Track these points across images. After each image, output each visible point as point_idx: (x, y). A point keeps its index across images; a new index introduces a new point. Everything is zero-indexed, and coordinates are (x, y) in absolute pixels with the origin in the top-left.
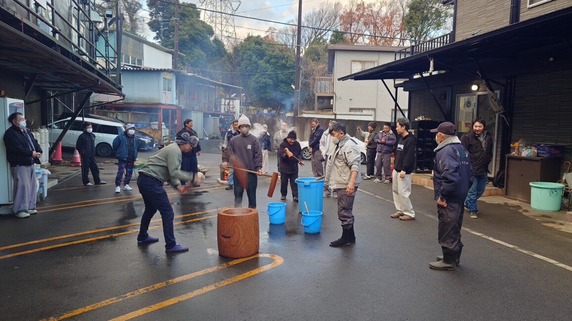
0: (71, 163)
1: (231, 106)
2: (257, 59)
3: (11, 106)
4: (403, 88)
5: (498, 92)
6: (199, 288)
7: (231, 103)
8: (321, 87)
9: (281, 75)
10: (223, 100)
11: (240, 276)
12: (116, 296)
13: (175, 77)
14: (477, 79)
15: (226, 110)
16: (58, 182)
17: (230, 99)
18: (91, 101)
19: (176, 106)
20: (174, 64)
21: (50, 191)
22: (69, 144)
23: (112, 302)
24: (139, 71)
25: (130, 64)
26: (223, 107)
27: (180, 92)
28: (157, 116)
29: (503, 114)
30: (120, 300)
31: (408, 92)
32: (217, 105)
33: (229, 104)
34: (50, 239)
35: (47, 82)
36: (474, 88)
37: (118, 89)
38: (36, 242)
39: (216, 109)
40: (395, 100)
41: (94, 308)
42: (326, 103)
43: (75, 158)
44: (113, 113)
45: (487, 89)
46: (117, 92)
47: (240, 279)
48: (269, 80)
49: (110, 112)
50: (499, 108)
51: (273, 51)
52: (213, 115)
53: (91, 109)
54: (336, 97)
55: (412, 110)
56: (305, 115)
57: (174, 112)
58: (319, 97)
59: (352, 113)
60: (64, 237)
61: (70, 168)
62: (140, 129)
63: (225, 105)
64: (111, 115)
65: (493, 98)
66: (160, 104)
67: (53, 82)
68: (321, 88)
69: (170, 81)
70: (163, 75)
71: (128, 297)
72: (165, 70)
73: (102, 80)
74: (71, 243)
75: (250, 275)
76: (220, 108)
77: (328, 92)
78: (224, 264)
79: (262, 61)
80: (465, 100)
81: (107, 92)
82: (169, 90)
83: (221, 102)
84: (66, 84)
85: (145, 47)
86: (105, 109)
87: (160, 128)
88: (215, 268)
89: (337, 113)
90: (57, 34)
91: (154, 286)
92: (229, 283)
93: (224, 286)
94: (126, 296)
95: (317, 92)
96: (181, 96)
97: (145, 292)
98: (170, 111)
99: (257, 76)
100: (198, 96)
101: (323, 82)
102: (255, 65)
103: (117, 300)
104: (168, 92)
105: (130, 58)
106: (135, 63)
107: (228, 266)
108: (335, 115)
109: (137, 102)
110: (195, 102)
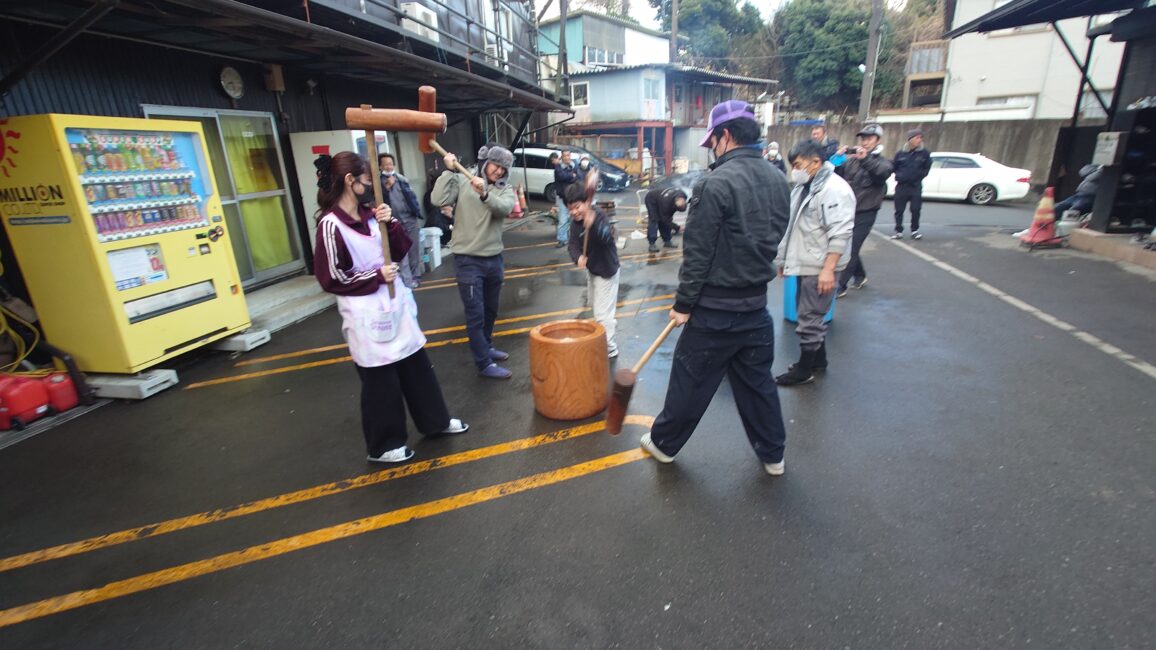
2: (812, 28)
3: (360, 141)
8: (919, 62)
13: (663, 76)
17: (756, 101)
18: (550, 123)
19: (666, 122)
20: (673, 55)
21: (444, 260)
23: (321, 494)
25: (606, 63)
27: (673, 98)
28: (636, 138)
37: (561, 102)
40: (1084, 69)
42: (929, 92)
44: (580, 139)
46: (561, 108)
48: (831, 63)
49: (575, 138)
51: (844, 9)
53: (550, 136)
54: (950, 78)
55: (1126, 86)
57: (661, 131)
58: (915, 84)
59: (981, 106)
62: (613, 160)
66: (640, 121)
68: (919, 65)
69: (656, 83)
70: (644, 75)
71: (352, 487)
72: (647, 66)
73: (518, 89)
77: (934, 70)
79: (821, 31)
82: (655, 97)
85: (628, 32)
86: (569, 133)
87: (640, 158)
89: (948, 109)
90: (403, 20)
91: (408, 468)
92: (530, 487)
93: (518, 493)
94: (351, 484)
95: (911, 73)
96: (675, 105)
97: (387, 479)
98: (654, 131)
99: (810, 58)
100: (704, 104)
101: (926, 52)
102: (808, 39)
103: (332, 489)
104: (652, 101)
105: (606, 52)
106: (612, 62)
107: (564, 437)
108: (943, 113)
109: (609, 120)
110: (699, 112)
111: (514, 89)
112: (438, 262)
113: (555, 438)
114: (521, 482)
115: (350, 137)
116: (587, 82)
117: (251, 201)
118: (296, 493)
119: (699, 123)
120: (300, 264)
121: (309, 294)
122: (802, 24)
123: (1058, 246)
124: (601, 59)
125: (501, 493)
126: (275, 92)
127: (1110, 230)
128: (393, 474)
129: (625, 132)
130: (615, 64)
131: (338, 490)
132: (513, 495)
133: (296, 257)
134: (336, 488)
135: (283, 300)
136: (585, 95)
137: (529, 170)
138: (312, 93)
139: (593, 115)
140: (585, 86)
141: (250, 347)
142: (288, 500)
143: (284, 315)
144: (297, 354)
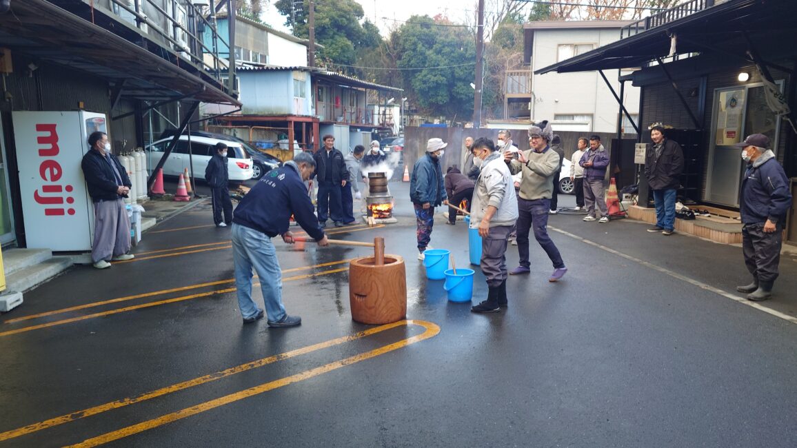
0: (176, 196)
1: (387, 116)
2: (424, 49)
3: (89, 122)
4: (631, 82)
5: (781, 82)
6: (319, 366)
7: (387, 112)
8: (512, 85)
9: (457, 70)
10: (376, 108)
11: (377, 350)
12: (210, 372)
13: (309, 77)
14: (747, 63)
15: (381, 122)
16: (157, 222)
17: (386, 105)
18: (201, 114)
19: (313, 118)
20: (310, 59)
21: (144, 234)
22: (173, 172)
23: (205, 381)
24: (262, 71)
25: (251, 62)
26: (376, 117)
27: (317, 98)
28: (287, 132)
29: (787, 116)
30: (215, 378)
31: (639, 88)
32: (369, 114)
33: (384, 114)
34: (137, 297)
35: (140, 89)
36: (743, 77)
37: (231, 96)
38: (120, 300)
39: (367, 120)
40: (620, 101)
41: (180, 389)
42: (521, 107)
43: (181, 189)
44: (230, 129)
45: (763, 78)
46: (230, 101)
47: (376, 354)
48: (442, 78)
49: (226, 128)
50: (780, 107)
52: (363, 129)
53: (201, 124)
54: (535, 98)
55: (645, 114)
56: (490, 127)
57: (309, 125)
58: (510, 100)
59: (558, 121)
60: (156, 293)
61: (174, 203)
62: (265, 150)
63: (379, 114)
64: (227, 132)
65: (772, 91)
66: (290, 115)
67: (146, 90)
68: (513, 87)
69: (303, 83)
70: (294, 75)
71: (226, 375)
72: (295, 69)
73: (208, 84)
74: (164, 302)
75: (391, 349)
76: (373, 119)
77: (524, 92)
78: (358, 334)
79: (431, 52)
80: (727, 96)
81: (218, 100)
82: (303, 95)
83: (373, 111)
84: (164, 92)
85: (270, 36)
86: (219, 123)
87: (291, 149)
88: (345, 339)
90: (141, 23)
91: (261, 362)
95: (507, 92)
96: (319, 103)
97: (249, 369)
98: (304, 125)
99: (424, 72)
100: (342, 103)
101: (516, 78)
102: (421, 57)
103: (211, 378)
104: (300, 99)
105: (251, 53)
106: (256, 61)
109: (260, 112)
110: (338, 111)
111: (206, 84)
116: (238, 78)
119: (339, 121)
122: (415, 44)
124: (247, 58)
125: (343, 365)
127: (648, 206)
129: (277, 124)
130: (259, 63)
132: (352, 365)
133: (7, 230)
137: (193, 156)
138: (31, 76)
141: (9, 308)
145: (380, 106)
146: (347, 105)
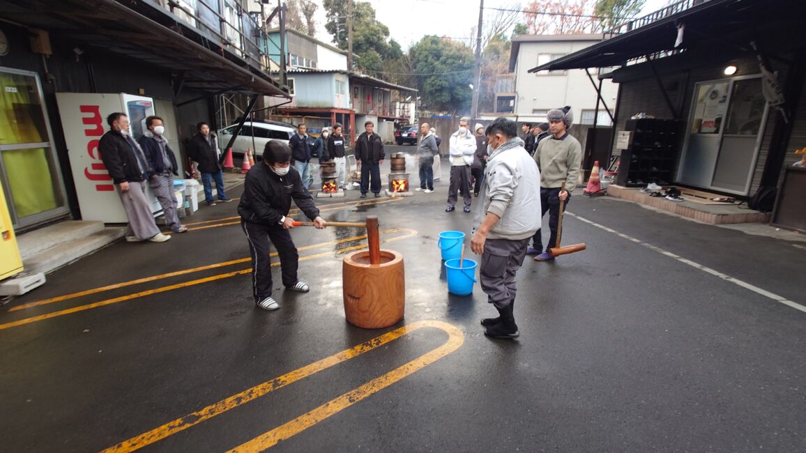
0: (242, 169)
1: (406, 110)
2: (433, 60)
3: (131, 104)
4: (611, 80)
7: (406, 107)
9: (457, 76)
10: (398, 104)
13: (348, 79)
14: (744, 55)
15: (401, 114)
17: (405, 102)
18: (266, 106)
19: (350, 111)
20: (349, 66)
24: (311, 73)
25: (305, 66)
26: (397, 111)
27: (354, 94)
28: (330, 121)
29: (781, 105)
30: (185, 426)
31: (618, 84)
32: (393, 109)
33: (404, 108)
36: (730, 70)
37: (283, 90)
39: (391, 113)
42: (506, 103)
43: (245, 165)
44: (288, 118)
45: (763, 68)
46: (282, 94)
48: (444, 83)
49: (285, 117)
50: (776, 97)
51: (450, 51)
52: (388, 119)
53: (266, 114)
54: (518, 97)
56: (483, 118)
57: (348, 116)
58: (500, 98)
59: (536, 114)
61: (240, 175)
62: (314, 134)
63: (400, 108)
64: (286, 120)
65: (769, 81)
66: (333, 108)
68: (502, 88)
69: (343, 83)
70: (335, 77)
71: (203, 419)
72: (336, 72)
73: (258, 76)
76: (395, 112)
77: (510, 92)
79: (438, 62)
80: (708, 89)
82: (342, 93)
83: (395, 106)
85: (319, 48)
86: (280, 113)
89: (520, 115)
90: (175, 8)
91: (252, 392)
92: (373, 391)
93: (365, 398)
94: (200, 416)
95: (497, 92)
96: (355, 100)
97: (235, 405)
98: (343, 115)
99: (433, 78)
100: (373, 100)
101: (505, 81)
102: (431, 67)
103: (180, 425)
104: (341, 95)
105: (304, 60)
106: (309, 66)
107: (377, 344)
108: (517, 117)
109: (310, 106)
110: (370, 106)
111: (254, 76)
112: (195, 208)
113: (371, 346)
114: (363, 388)
115: (121, 101)
116: (293, 79)
117: (13, 152)
118: (140, 437)
119: (370, 113)
120: (64, 210)
121: (79, 237)
123: (603, 194)
124: (301, 63)
125: (351, 401)
126: (40, 55)
127: (628, 186)
128: (239, 399)
129: (323, 115)
130: (311, 68)
131: (188, 425)
132: (361, 401)
133: (59, 203)
134: (183, 424)
135: (52, 244)
136: (292, 87)
137: (256, 139)
138: (78, 60)
139: (298, 102)
140: (292, 80)
141: (23, 291)
142: (134, 445)
143: (55, 257)
144: (82, 294)
145: (401, 103)
146: (376, 101)
